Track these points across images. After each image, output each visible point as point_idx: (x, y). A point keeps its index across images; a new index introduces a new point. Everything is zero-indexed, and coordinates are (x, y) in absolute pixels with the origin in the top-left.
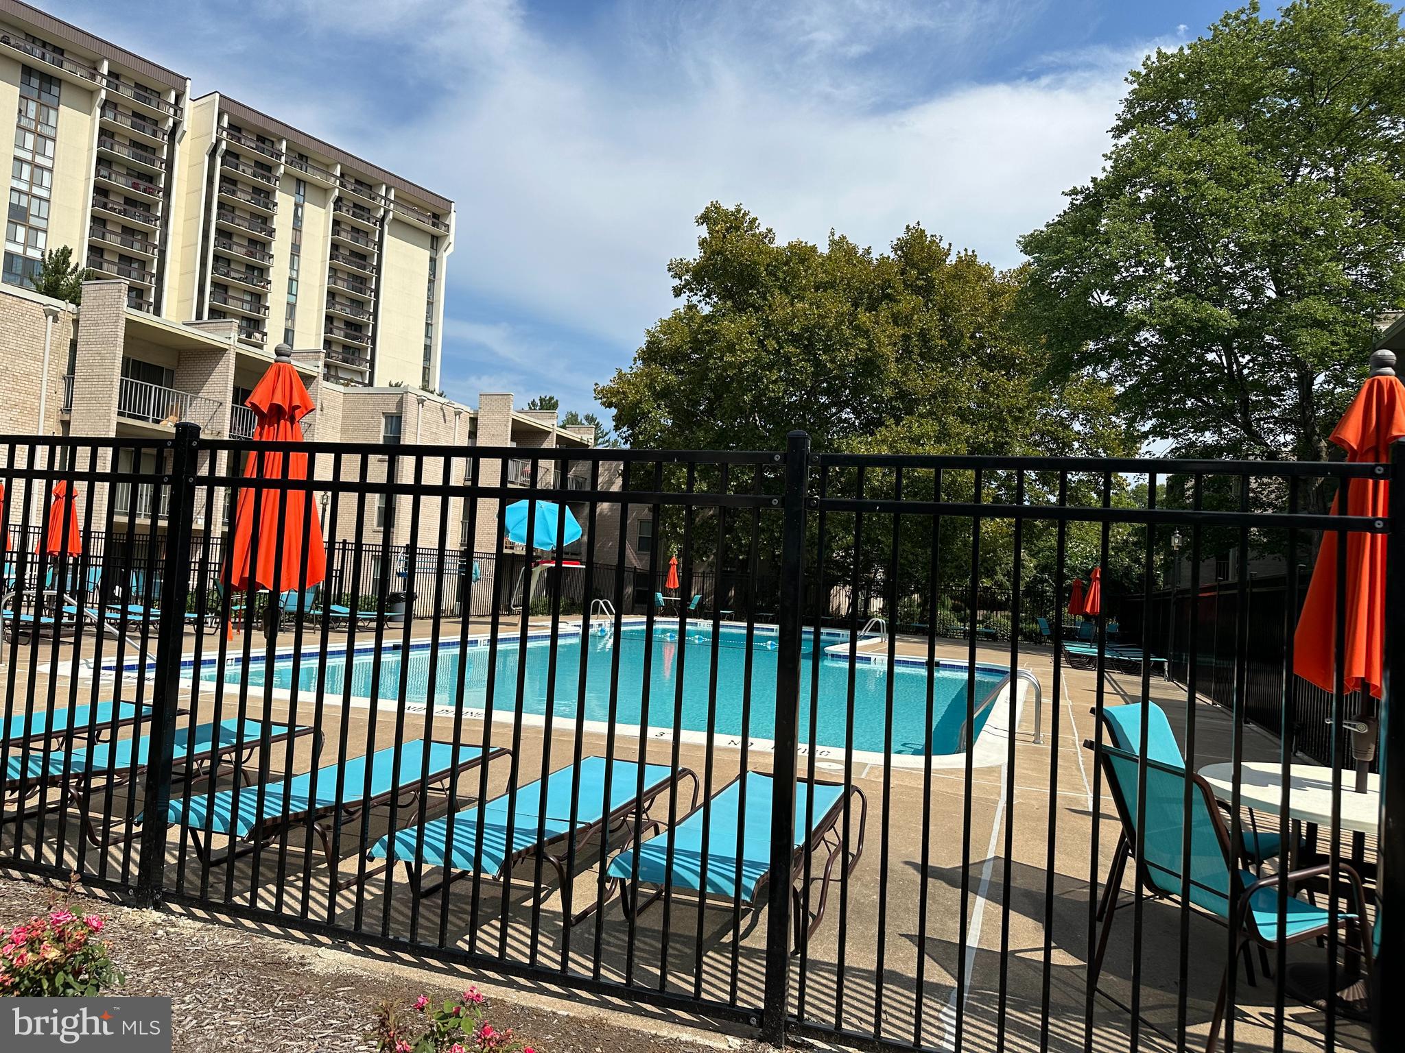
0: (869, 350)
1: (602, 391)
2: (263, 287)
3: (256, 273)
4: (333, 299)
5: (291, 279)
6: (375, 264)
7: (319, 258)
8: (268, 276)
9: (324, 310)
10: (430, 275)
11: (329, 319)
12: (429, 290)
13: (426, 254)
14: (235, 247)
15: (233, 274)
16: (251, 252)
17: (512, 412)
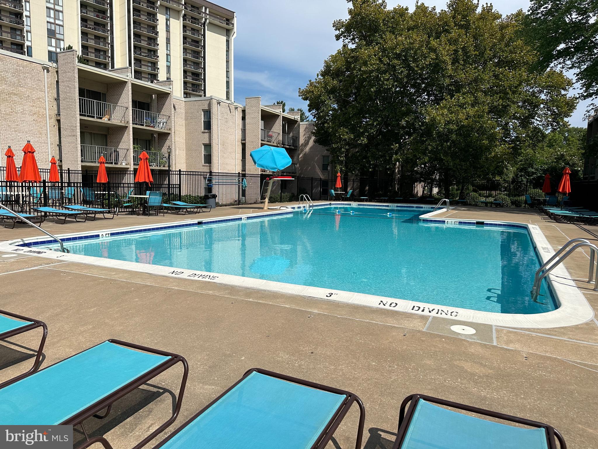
0: (436, 59)
1: (302, 92)
2: (156, 59)
3: (152, 53)
4: (186, 62)
5: (167, 55)
6: (202, 45)
7: (179, 43)
8: (157, 54)
9: (182, 68)
10: (227, 48)
11: (185, 72)
12: (227, 55)
13: (224, 38)
14: (142, 41)
15: (143, 54)
16: (150, 43)
17: (261, 106)
